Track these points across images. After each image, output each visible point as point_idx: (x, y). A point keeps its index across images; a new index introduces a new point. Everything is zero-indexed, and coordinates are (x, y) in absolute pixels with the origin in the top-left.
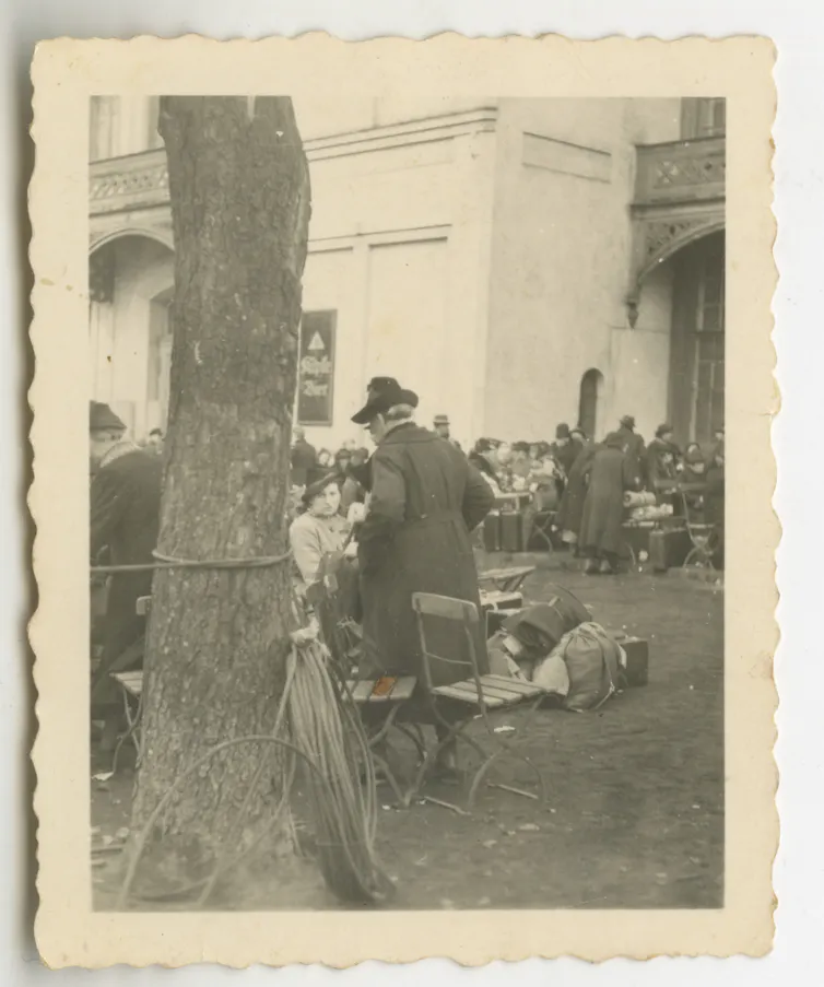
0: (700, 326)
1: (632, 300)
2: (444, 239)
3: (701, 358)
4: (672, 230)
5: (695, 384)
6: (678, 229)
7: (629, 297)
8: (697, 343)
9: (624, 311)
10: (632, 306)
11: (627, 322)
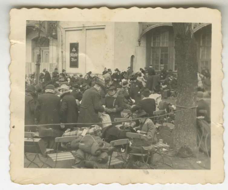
0: (152, 46)
1: (140, 41)
2: (104, 28)
3: (153, 52)
4: (148, 26)
5: (151, 58)
6: (149, 26)
7: (139, 40)
8: (152, 50)
9: (138, 43)
10: (139, 41)
11: (138, 45)
